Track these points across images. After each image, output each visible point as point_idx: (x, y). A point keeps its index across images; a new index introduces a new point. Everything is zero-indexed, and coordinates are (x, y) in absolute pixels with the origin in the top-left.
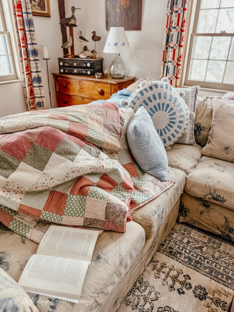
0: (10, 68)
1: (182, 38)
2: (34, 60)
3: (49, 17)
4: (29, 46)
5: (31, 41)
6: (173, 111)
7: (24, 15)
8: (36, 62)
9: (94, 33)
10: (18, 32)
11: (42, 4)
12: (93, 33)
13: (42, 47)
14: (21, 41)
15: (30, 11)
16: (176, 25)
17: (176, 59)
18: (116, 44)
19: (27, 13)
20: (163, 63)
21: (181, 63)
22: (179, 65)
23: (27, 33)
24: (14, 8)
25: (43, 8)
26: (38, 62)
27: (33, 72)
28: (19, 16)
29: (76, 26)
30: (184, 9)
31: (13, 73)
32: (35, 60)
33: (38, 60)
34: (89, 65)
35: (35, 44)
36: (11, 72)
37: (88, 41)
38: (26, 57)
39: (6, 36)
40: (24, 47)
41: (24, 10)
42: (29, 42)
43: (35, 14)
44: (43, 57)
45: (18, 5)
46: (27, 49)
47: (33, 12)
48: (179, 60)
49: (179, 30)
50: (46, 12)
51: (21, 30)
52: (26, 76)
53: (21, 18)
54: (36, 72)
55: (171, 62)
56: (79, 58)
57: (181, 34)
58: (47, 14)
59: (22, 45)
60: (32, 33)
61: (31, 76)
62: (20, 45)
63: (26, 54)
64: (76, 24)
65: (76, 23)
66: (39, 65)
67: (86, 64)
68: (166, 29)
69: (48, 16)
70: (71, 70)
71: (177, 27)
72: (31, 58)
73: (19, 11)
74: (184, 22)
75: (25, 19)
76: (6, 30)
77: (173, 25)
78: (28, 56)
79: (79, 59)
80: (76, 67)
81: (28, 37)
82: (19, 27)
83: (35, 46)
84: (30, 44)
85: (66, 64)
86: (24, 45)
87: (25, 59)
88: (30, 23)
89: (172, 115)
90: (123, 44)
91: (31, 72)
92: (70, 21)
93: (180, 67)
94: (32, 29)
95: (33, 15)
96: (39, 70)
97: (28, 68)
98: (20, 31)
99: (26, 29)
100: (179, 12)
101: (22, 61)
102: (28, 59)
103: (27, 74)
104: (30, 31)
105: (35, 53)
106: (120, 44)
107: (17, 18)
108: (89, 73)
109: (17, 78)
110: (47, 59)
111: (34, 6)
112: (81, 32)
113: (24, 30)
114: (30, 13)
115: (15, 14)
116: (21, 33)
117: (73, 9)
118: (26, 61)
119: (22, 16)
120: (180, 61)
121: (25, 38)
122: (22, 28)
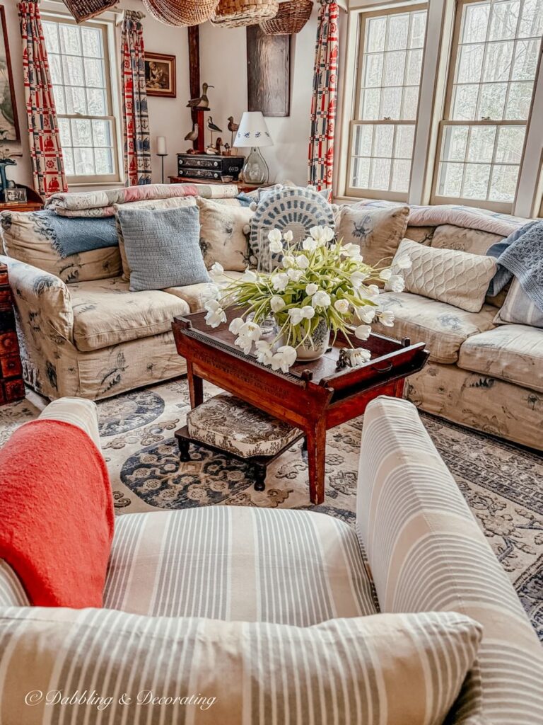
0: (112, 166)
1: (329, 127)
2: (141, 155)
3: (175, 97)
4: (138, 136)
5: (141, 129)
6: (308, 219)
7: (135, 96)
8: (145, 157)
9: (231, 119)
10: (125, 118)
11: (164, 80)
12: (229, 119)
13: (157, 138)
14: (128, 129)
15: (144, 90)
16: (320, 110)
17: (323, 156)
18: (248, 134)
19: (140, 93)
20: (309, 161)
21: (331, 161)
22: (329, 164)
23: (137, 119)
24: (124, 87)
25: (164, 85)
26: (148, 158)
27: (140, 171)
28: (128, 97)
29: (209, 110)
30: (330, 90)
31: (114, 173)
32: (144, 155)
33: (149, 155)
34: (216, 164)
35: (148, 133)
36: (112, 172)
37: (221, 131)
38: (132, 151)
39: (110, 121)
40: (130, 137)
41: (135, 90)
42: (138, 130)
43: (150, 94)
44: (157, 152)
45: (128, 84)
46: (134, 140)
47: (147, 91)
48: (327, 157)
49: (325, 116)
50: (170, 90)
51: (129, 114)
52: (129, 176)
53: (130, 100)
54: (143, 172)
55: (317, 160)
56: (206, 154)
57: (328, 121)
58: (171, 93)
59: (128, 134)
60: (143, 119)
61: (136, 178)
62: (126, 135)
63: (133, 146)
64: (208, 107)
65: (208, 105)
66: (149, 162)
67: (213, 162)
68: (311, 116)
69: (172, 95)
70: (193, 172)
71: (322, 113)
72: (139, 153)
73: (128, 91)
74: (330, 105)
75: (135, 101)
76: (112, 115)
77: (318, 110)
78: (135, 150)
79: (205, 156)
80: (200, 167)
81: (138, 124)
82: (127, 112)
83: (145, 136)
84: (139, 133)
85: (187, 163)
86: (131, 134)
87: (130, 153)
88: (143, 106)
89: (307, 223)
90: (258, 135)
91: (138, 171)
92: (199, 103)
93: (331, 168)
94: (144, 113)
95: (148, 95)
96: (149, 169)
97: (134, 165)
98: (127, 116)
99: (136, 114)
100: (324, 93)
101: (126, 156)
102: (134, 154)
103: (131, 174)
104: (141, 116)
105: (145, 145)
106: (252, 135)
107: (126, 99)
108: (216, 175)
109: (120, 181)
110: (162, 155)
111: (153, 83)
112: (211, 118)
113: (133, 115)
114: (143, 93)
115: (124, 94)
116: (128, 118)
117: (205, 86)
118: (132, 156)
119: (132, 97)
120: (329, 159)
121: (133, 126)
122: (131, 112)
